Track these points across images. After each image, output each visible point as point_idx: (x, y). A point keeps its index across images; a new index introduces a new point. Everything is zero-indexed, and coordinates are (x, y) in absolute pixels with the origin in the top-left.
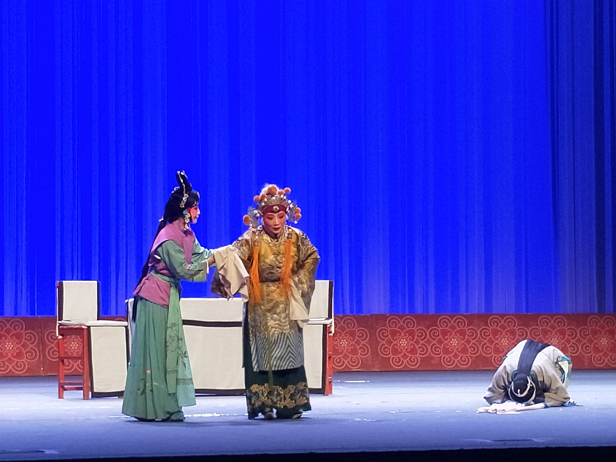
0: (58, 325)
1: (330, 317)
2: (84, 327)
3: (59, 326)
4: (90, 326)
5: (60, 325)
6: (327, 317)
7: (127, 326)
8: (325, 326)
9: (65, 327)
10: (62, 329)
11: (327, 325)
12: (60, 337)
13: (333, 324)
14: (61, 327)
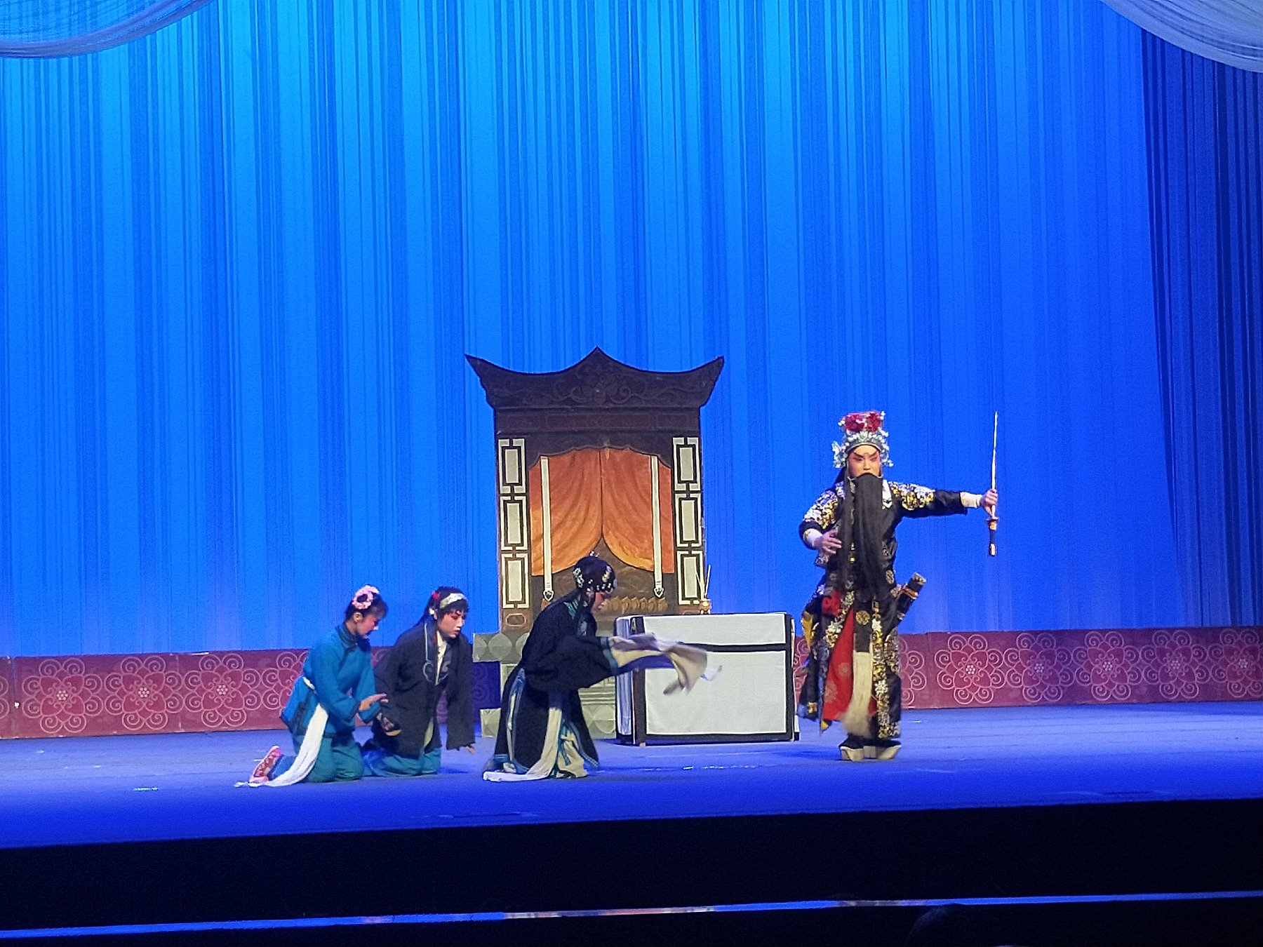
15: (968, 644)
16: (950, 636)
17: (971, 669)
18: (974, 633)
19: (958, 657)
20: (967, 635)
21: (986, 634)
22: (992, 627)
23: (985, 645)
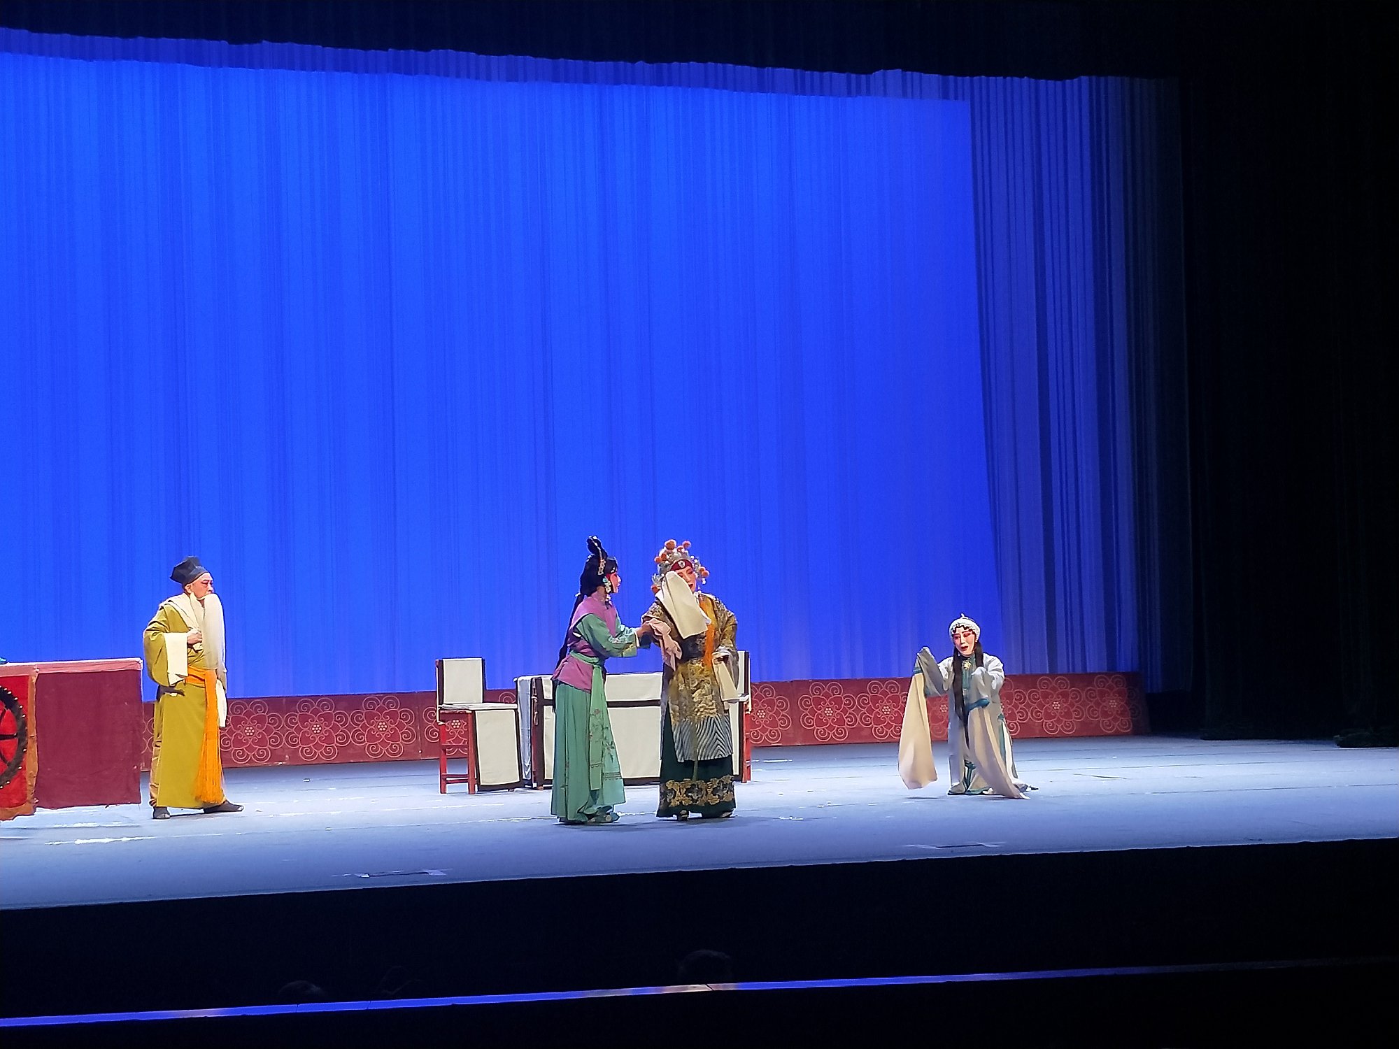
0: (438, 709)
1: (746, 692)
2: (468, 711)
3: (439, 711)
4: (474, 711)
5: (441, 709)
6: (743, 692)
7: (517, 709)
8: (741, 703)
9: (446, 712)
10: (443, 713)
11: (743, 702)
12: (442, 723)
13: (750, 700)
14: (441, 711)
15: (826, 690)
16: (812, 683)
17: (829, 712)
18: (832, 680)
19: (818, 702)
20: (826, 682)
21: (840, 681)
22: (846, 676)
23: (841, 692)
